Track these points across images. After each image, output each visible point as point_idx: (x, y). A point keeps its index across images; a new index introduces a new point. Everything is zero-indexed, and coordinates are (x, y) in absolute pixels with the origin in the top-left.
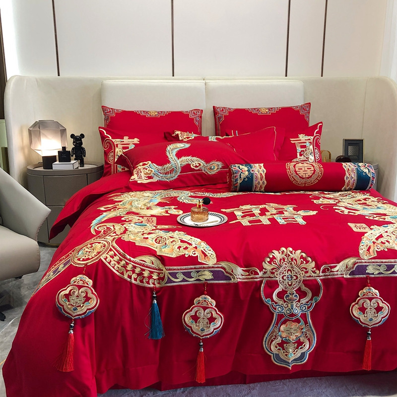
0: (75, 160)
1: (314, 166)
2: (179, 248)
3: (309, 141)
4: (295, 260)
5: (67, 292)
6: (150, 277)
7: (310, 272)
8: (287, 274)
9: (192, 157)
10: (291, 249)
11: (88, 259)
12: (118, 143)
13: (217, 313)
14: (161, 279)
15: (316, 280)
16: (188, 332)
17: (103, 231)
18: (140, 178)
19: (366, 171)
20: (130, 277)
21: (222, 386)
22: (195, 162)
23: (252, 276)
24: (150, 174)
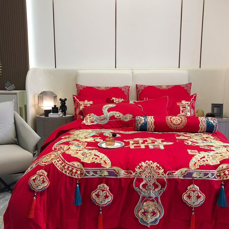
0: (61, 112)
1: (182, 118)
2: (93, 158)
3: (188, 104)
4: (153, 167)
5: (34, 178)
6: (76, 173)
7: (161, 174)
8: (148, 175)
9: (116, 111)
10: (151, 162)
11: (47, 162)
12: (82, 103)
13: (109, 194)
14: (81, 174)
15: (163, 179)
16: (93, 203)
17: (58, 148)
18: (87, 122)
19: (212, 122)
20: (66, 172)
22: (117, 114)
23: (129, 175)
24: (92, 120)
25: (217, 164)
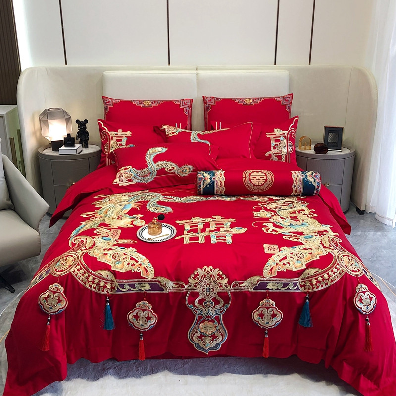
1: (266, 175)
2: (128, 264)
3: (283, 135)
5: (46, 295)
8: (206, 287)
9: (167, 161)
10: (211, 267)
13: (152, 314)
14: (113, 288)
15: (227, 292)
16: (131, 326)
17: (77, 243)
18: (121, 181)
19: (312, 180)
20: (90, 286)
23: (179, 288)
24: (130, 177)
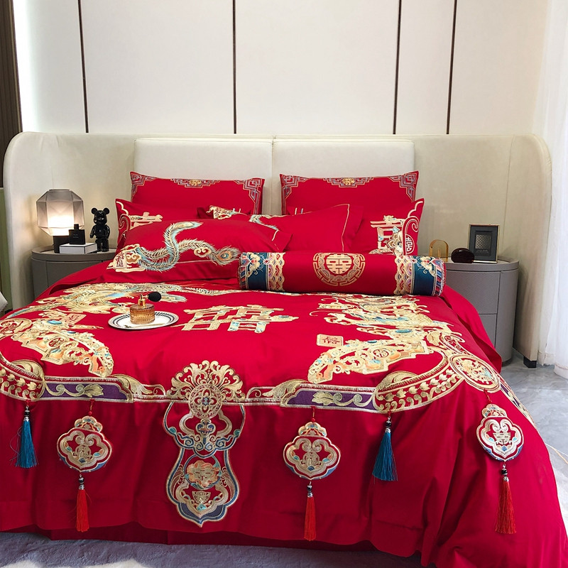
2: (71, 353)
3: (399, 225)
4: (218, 377)
7: (234, 395)
9: (198, 240)
12: (135, 220)
13: (102, 441)
15: (238, 407)
18: (121, 265)
19: (430, 268)
21: (136, 543)
22: (200, 247)
24: (135, 260)
25: (379, 373)
